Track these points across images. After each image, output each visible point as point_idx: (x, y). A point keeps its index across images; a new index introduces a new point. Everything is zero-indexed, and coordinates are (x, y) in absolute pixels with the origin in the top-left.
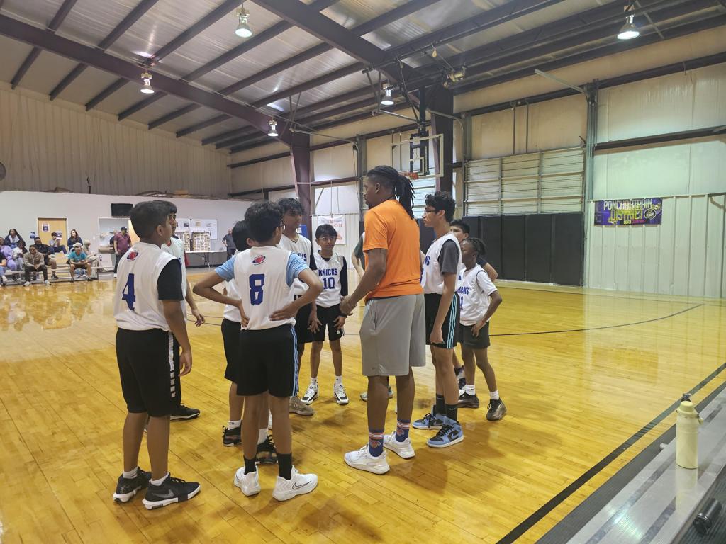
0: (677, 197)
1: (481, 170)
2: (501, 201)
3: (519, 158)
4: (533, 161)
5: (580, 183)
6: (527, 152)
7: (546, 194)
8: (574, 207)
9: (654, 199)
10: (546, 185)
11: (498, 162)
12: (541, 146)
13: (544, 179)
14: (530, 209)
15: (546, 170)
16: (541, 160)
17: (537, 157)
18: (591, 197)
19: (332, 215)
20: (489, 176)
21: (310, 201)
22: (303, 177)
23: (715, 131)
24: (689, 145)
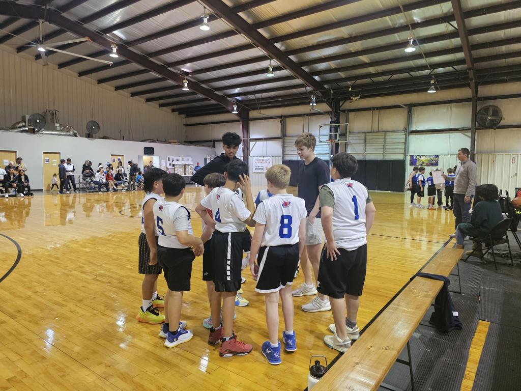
0: (445, 155)
1: (354, 138)
2: (365, 153)
3: (374, 134)
4: (381, 135)
5: (403, 147)
6: (378, 132)
7: (387, 151)
8: (401, 158)
9: (435, 155)
10: (387, 147)
11: (363, 135)
12: (384, 129)
13: (387, 144)
14: (380, 157)
15: (387, 140)
16: (385, 136)
17: (383, 134)
18: (408, 153)
19: (263, 157)
20: (359, 141)
21: (248, 149)
22: (245, 135)
23: (460, 130)
24: (449, 134)
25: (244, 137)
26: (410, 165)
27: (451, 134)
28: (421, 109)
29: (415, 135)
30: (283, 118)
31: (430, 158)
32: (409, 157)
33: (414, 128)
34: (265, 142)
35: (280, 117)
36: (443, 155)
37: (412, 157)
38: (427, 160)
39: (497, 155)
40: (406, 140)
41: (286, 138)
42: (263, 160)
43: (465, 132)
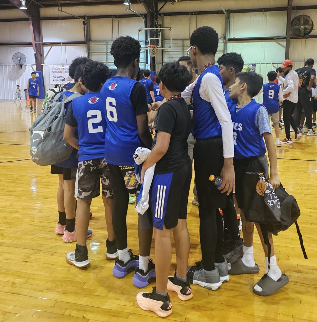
0: (261, 64)
1: (171, 45)
9: (253, 64)
11: (181, 42)
19: (63, 65)
20: (176, 49)
21: (41, 55)
22: (37, 38)
23: (274, 38)
24: (265, 42)
25: (35, 41)
27: (266, 43)
28: (238, 16)
29: (233, 43)
30: (86, 18)
31: (247, 67)
33: (232, 36)
34: (64, 47)
35: (83, 17)
36: (259, 64)
40: (225, 49)
41: (91, 43)
42: (63, 69)
43: (279, 41)
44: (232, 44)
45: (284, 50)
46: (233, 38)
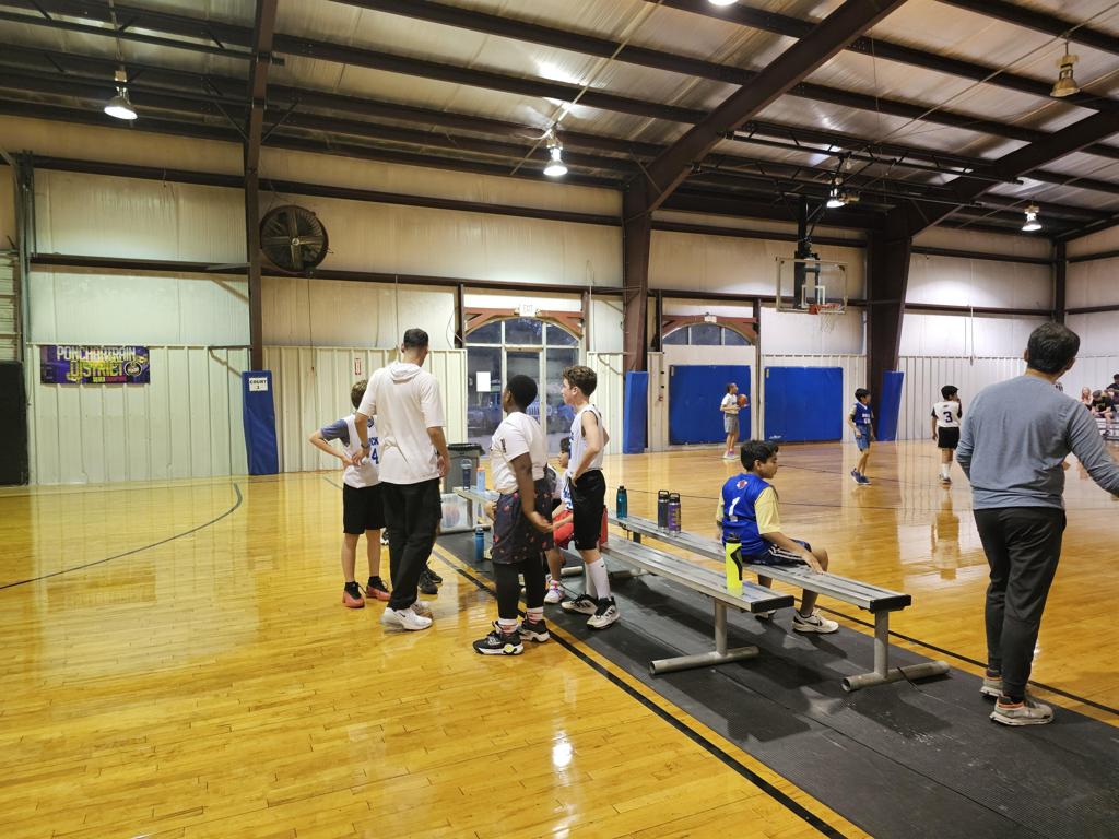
0: (170, 348)
5: (9, 314)
8: (4, 352)
9: (137, 348)
18: (29, 340)
23: (210, 268)
24: (176, 280)
26: (44, 380)
27: (182, 282)
28: (69, 180)
29: (54, 271)
31: (116, 357)
32: (37, 351)
33: (46, 247)
36: (162, 347)
37: (49, 351)
38: (108, 364)
39: (318, 352)
40: (18, 288)
43: (225, 280)
44: (51, 274)
45: (244, 308)
46: (51, 252)
